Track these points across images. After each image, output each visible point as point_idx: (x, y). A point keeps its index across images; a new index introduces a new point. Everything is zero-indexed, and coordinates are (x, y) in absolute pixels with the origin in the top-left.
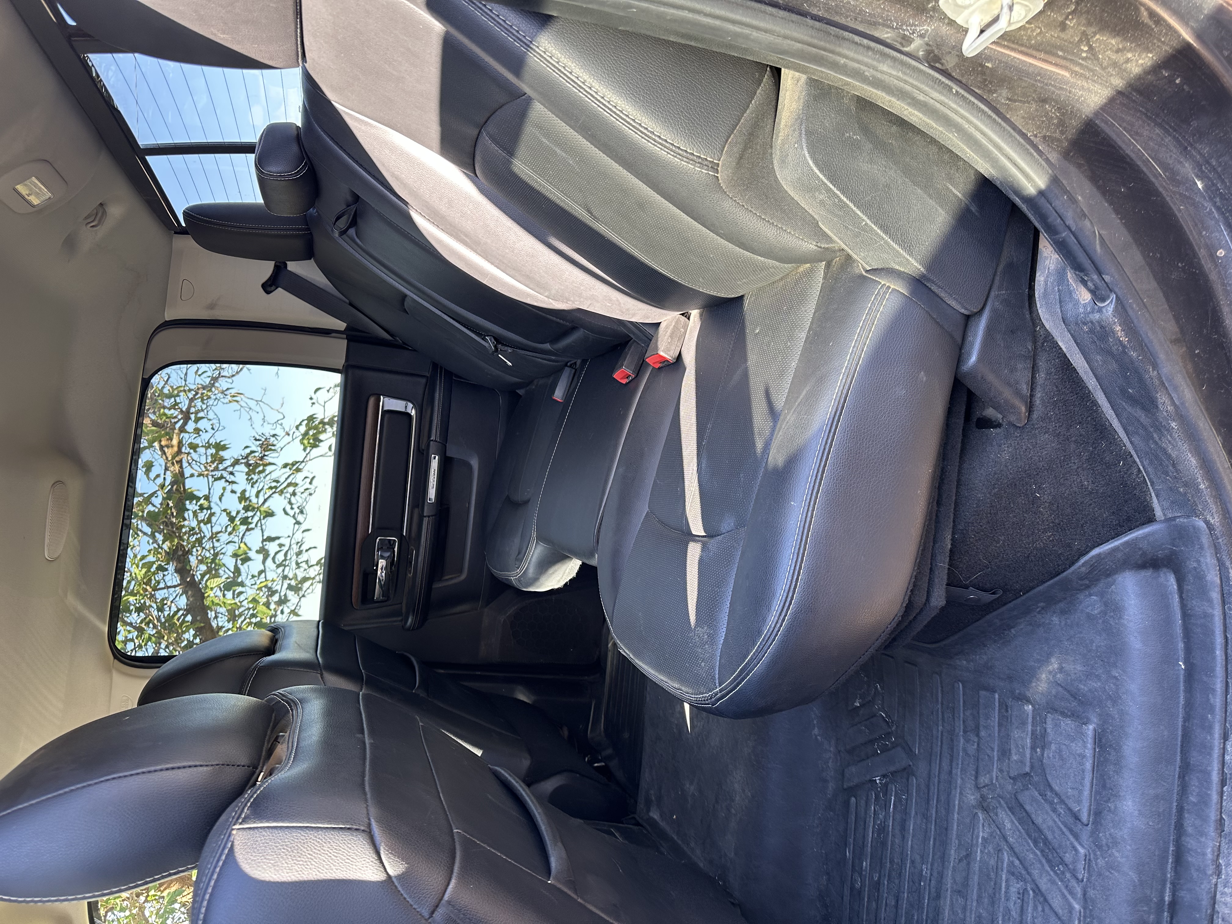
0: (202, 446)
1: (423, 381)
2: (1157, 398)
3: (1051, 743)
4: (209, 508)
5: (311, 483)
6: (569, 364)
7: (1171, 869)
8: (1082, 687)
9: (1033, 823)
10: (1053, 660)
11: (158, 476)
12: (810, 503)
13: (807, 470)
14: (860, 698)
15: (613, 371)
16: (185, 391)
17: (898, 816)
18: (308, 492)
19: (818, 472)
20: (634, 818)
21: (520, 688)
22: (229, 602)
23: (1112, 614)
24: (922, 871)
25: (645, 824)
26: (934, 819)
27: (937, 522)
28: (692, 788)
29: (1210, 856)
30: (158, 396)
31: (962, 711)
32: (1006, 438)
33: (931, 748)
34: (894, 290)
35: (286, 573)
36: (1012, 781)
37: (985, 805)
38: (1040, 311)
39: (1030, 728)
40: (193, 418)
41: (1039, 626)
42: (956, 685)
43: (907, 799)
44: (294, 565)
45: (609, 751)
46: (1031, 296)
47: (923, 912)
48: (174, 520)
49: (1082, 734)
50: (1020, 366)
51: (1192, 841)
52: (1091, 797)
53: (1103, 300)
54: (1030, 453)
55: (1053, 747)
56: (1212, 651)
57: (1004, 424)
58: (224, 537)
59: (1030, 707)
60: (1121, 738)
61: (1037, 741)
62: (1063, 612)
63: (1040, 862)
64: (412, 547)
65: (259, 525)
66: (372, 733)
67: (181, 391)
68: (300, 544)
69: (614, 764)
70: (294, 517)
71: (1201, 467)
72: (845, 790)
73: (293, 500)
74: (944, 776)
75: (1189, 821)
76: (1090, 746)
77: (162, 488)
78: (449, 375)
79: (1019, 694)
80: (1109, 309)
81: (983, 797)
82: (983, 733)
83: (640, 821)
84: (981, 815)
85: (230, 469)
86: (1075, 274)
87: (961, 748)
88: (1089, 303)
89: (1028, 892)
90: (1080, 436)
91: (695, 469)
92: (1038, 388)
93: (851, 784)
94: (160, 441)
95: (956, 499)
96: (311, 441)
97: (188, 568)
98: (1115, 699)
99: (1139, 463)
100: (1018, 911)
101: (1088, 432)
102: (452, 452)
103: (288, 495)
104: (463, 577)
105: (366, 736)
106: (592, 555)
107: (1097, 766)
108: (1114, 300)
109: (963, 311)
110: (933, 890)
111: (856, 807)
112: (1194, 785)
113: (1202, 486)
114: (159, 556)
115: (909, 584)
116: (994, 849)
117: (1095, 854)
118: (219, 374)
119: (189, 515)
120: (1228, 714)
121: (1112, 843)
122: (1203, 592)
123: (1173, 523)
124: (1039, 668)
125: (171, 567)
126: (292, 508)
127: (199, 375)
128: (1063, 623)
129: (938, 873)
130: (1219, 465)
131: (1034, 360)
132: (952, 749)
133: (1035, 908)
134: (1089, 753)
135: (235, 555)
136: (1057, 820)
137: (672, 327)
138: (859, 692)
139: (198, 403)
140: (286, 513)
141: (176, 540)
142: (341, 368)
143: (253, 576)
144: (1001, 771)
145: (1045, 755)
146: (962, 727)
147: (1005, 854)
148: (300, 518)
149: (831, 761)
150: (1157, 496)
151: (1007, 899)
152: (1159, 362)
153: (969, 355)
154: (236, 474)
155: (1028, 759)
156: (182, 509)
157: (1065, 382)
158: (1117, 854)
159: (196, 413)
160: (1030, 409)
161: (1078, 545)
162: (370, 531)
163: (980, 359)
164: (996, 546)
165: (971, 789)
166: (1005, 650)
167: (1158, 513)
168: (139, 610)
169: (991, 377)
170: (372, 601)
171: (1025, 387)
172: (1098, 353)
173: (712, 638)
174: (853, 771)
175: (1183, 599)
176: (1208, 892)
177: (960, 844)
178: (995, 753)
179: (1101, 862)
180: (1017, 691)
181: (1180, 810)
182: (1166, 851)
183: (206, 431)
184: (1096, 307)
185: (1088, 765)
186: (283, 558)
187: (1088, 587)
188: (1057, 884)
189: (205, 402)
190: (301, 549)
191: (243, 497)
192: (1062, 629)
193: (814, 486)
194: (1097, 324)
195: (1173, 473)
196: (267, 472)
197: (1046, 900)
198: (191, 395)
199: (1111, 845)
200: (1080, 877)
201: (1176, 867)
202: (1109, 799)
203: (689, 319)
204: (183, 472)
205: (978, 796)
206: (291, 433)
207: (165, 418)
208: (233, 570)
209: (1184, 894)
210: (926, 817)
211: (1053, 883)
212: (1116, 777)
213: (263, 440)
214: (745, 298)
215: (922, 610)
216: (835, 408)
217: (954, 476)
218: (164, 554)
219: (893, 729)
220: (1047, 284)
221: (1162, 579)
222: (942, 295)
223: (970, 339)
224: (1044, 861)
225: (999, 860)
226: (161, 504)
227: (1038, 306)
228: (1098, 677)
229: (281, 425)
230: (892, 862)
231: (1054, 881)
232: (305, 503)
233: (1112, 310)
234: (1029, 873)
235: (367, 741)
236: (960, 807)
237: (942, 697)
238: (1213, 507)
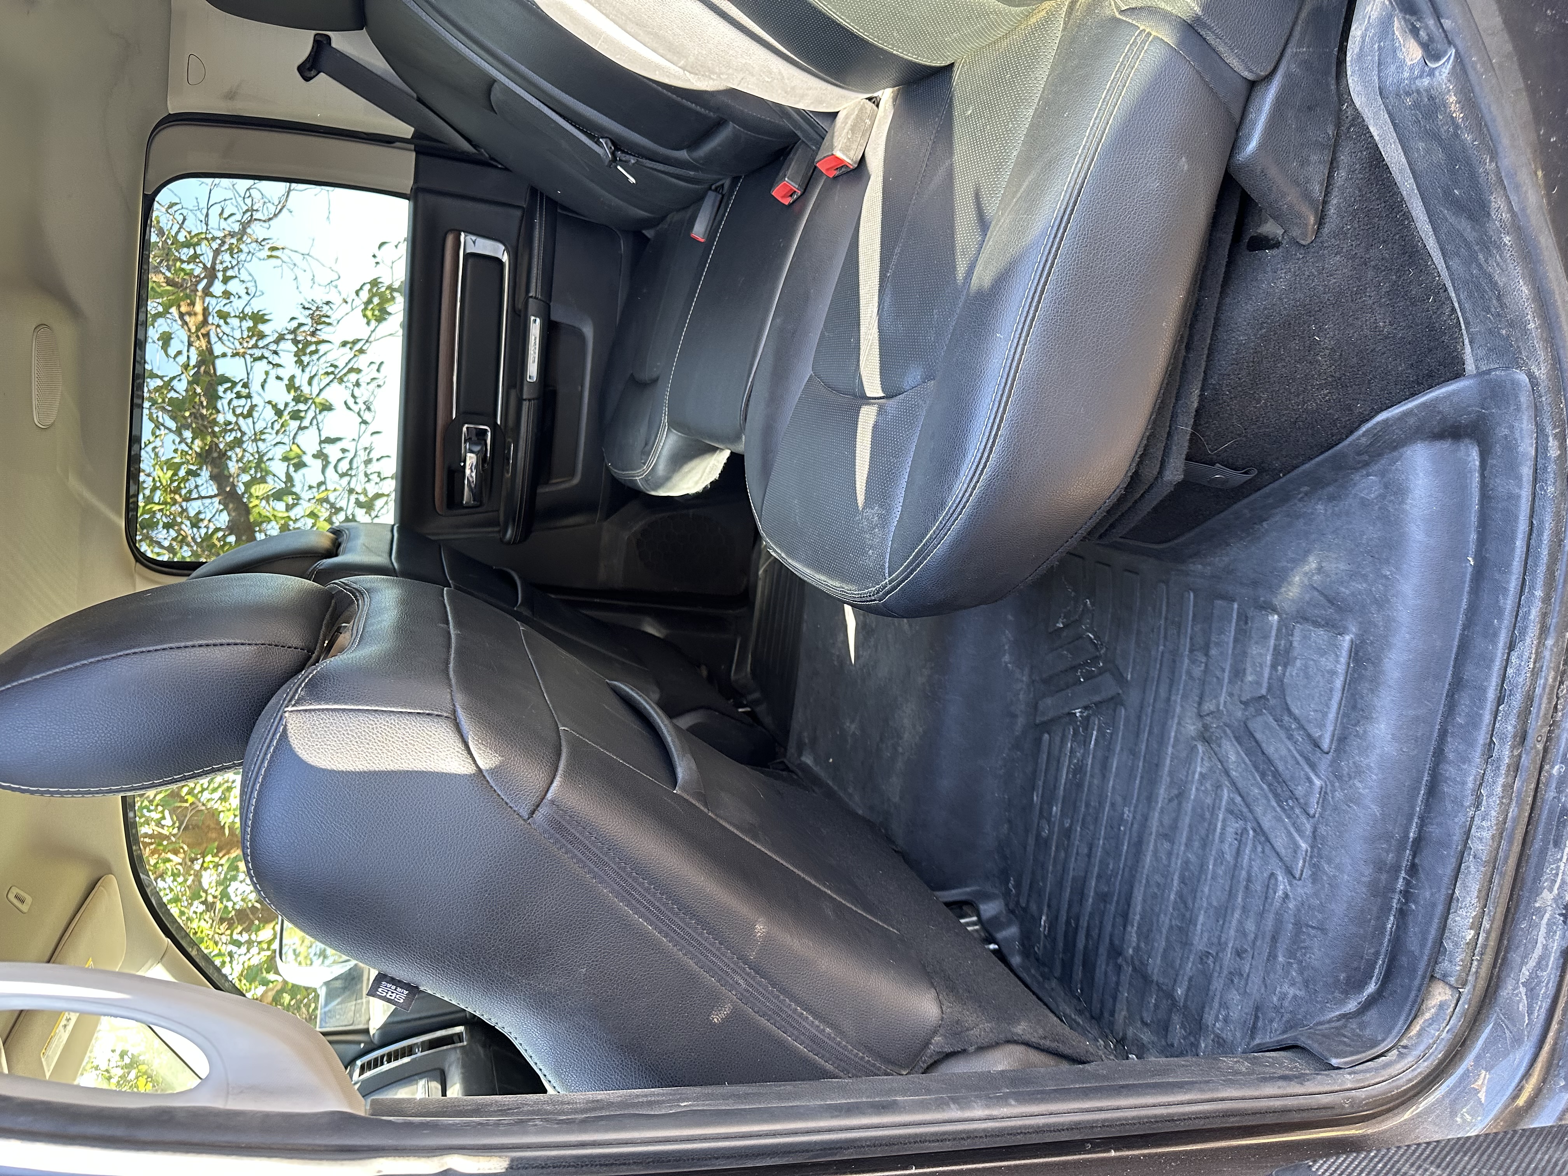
0: (235, 316)
1: (518, 213)
2: (1490, 202)
3: (1296, 658)
4: (249, 396)
5: (378, 370)
6: (713, 187)
7: (1422, 802)
8: (1343, 590)
9: (1263, 753)
10: (1311, 559)
11: (179, 353)
12: (1021, 334)
13: (1021, 290)
14: (1064, 617)
15: (771, 186)
16: (206, 239)
17: (1099, 754)
18: (374, 384)
19: (1035, 292)
20: (783, 762)
21: (648, 619)
22: (280, 515)
23: (1392, 498)
24: (1123, 813)
25: (795, 769)
26: (1143, 754)
27: (1184, 371)
28: (853, 727)
29: (1470, 785)
30: (172, 244)
31: (1190, 626)
32: (1285, 261)
33: (1148, 673)
34: (1156, 38)
35: (352, 486)
36: (1243, 706)
37: (1207, 735)
38: (1350, 81)
39: (1272, 642)
40: (221, 277)
41: (1298, 517)
42: (1186, 594)
43: (1111, 734)
44: (363, 479)
45: (756, 695)
46: (1341, 62)
47: (1120, 860)
48: (204, 412)
49: (1335, 647)
50: (1314, 158)
51: (1451, 769)
52: (1337, 720)
53: (1437, 57)
54: (1313, 281)
55: (1298, 663)
56: (1513, 539)
57: (1284, 242)
58: (271, 438)
59: (1276, 617)
60: (1383, 649)
61: (1279, 657)
62: (1332, 498)
63: (1266, 798)
64: (510, 440)
65: (315, 422)
66: (459, 624)
67: (202, 239)
68: (368, 450)
69: (761, 709)
70: (359, 414)
71: (1534, 301)
72: (1037, 725)
73: (357, 392)
74: (1160, 705)
75: (1452, 747)
76: (1343, 660)
77: (186, 369)
78: (553, 204)
79: (1264, 602)
80: (1443, 70)
81: (1206, 727)
82: (1214, 652)
83: (789, 765)
84: (1201, 748)
85: (273, 347)
86: (1404, 18)
87: (1184, 671)
88: (1418, 63)
89: (1248, 832)
90: (1383, 259)
91: (876, 310)
92: (1335, 192)
93: (1045, 719)
94: (179, 307)
95: (1210, 344)
96: (377, 313)
97: (226, 473)
98: (1382, 603)
99: (1455, 299)
100: (1234, 852)
101: (1393, 255)
102: (557, 315)
103: (350, 385)
104: (576, 481)
105: (451, 627)
106: (738, 438)
107: (1349, 684)
108: (1452, 58)
109: (1246, 74)
110: (1135, 834)
111: (1050, 745)
112: (1465, 704)
113: (1532, 326)
114: (188, 457)
115: (1139, 446)
116: (1212, 785)
117: (1333, 786)
118: (252, 216)
119: (221, 404)
120: (1519, 618)
121: (1355, 772)
122: (1512, 469)
123: (1486, 377)
124: (1292, 570)
125: (205, 473)
126: (356, 403)
127: (225, 219)
128: (1329, 512)
129: (1142, 815)
130: (1557, 296)
131: (1334, 153)
132: (1173, 673)
133: (1254, 848)
134: (1341, 669)
135: (285, 459)
136: (1292, 748)
137: (853, 116)
138: (1064, 610)
139: (227, 257)
140: (349, 408)
141: (209, 438)
142: (408, 192)
143: (310, 487)
144: (1231, 695)
145: (1287, 674)
146: (1188, 645)
147: (1225, 791)
148: (367, 416)
149: (1022, 693)
150: (1471, 342)
151: (1222, 841)
152: (1500, 149)
153: (1249, 138)
154: (281, 353)
155: (1266, 680)
156: (213, 398)
157: (1372, 184)
158: (1359, 785)
159: (225, 270)
160: (1321, 221)
161: (1361, 408)
162: (454, 416)
163: (1262, 146)
164: (1255, 407)
165: (1191, 718)
166: (1253, 548)
167: (1470, 366)
168: (167, 526)
169: (1273, 171)
170: (460, 505)
171: (1317, 188)
172: (1421, 139)
173: (884, 520)
174: (1050, 706)
175: (1485, 477)
176: (1461, 827)
177: (1172, 782)
178: (1226, 675)
179: (1338, 795)
180: (1262, 599)
181: (1443, 734)
182: (1419, 781)
183: (239, 297)
184: (1427, 69)
185: (1338, 683)
186: (348, 467)
187: (1366, 464)
188: (1283, 821)
189: (235, 256)
190: (371, 456)
191: (291, 386)
192: (1327, 520)
193: (1028, 312)
194: (1425, 94)
195: (1496, 309)
196: (321, 353)
197: (1268, 840)
198: (215, 245)
199: (1353, 774)
200: (1312, 812)
201: (1428, 799)
202: (1359, 722)
203: (878, 106)
204: (211, 348)
205: (1200, 725)
206: (349, 300)
207: (182, 274)
208: (284, 480)
209: (1434, 830)
210: (1133, 753)
211: (1279, 819)
212: (1370, 696)
213: (314, 308)
214: (955, 69)
215: (1151, 487)
216: (1065, 203)
217: (1211, 313)
218: (194, 455)
219: (1102, 652)
220: (1364, 41)
221: (1461, 454)
222: (1221, 49)
223: (1252, 116)
224: (1270, 796)
225: (1218, 797)
226: (186, 391)
227: (1349, 73)
228: (1365, 577)
229: (336, 287)
230: (1087, 805)
231: (1280, 817)
232: (372, 397)
233: (1447, 71)
234: (1251, 811)
235: (452, 631)
236: (1176, 739)
237: (1167, 611)
238: (1541, 354)
